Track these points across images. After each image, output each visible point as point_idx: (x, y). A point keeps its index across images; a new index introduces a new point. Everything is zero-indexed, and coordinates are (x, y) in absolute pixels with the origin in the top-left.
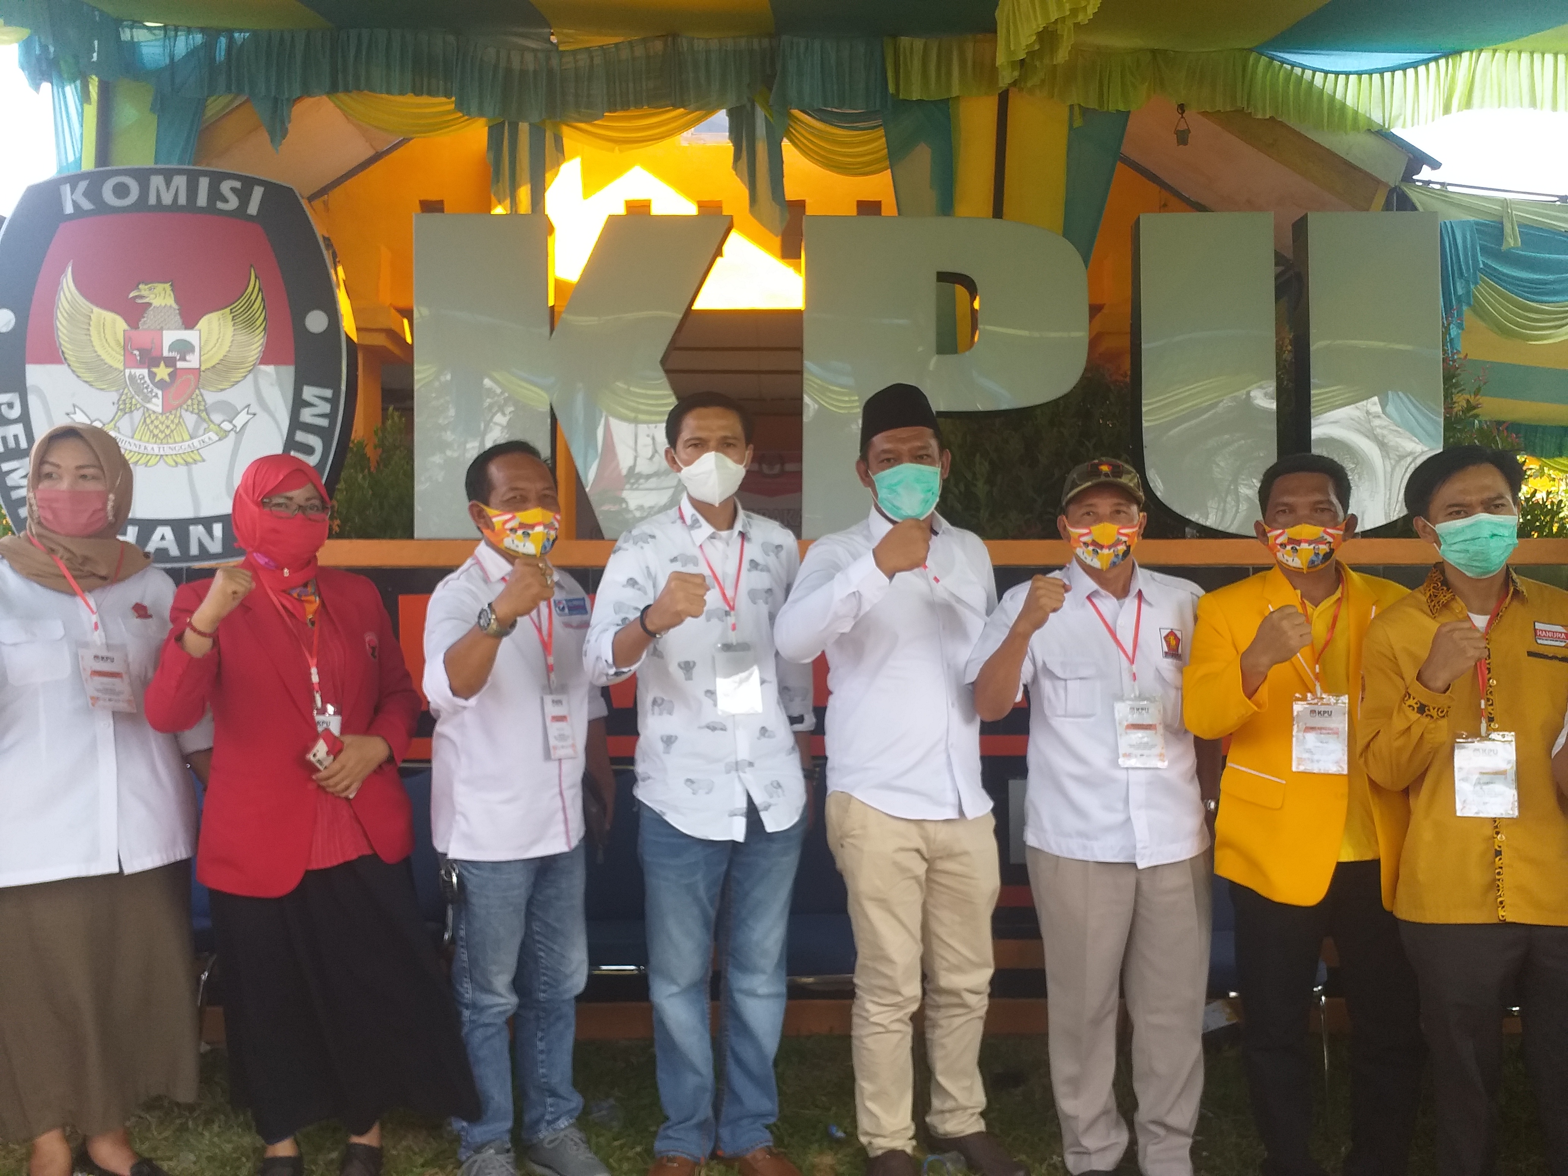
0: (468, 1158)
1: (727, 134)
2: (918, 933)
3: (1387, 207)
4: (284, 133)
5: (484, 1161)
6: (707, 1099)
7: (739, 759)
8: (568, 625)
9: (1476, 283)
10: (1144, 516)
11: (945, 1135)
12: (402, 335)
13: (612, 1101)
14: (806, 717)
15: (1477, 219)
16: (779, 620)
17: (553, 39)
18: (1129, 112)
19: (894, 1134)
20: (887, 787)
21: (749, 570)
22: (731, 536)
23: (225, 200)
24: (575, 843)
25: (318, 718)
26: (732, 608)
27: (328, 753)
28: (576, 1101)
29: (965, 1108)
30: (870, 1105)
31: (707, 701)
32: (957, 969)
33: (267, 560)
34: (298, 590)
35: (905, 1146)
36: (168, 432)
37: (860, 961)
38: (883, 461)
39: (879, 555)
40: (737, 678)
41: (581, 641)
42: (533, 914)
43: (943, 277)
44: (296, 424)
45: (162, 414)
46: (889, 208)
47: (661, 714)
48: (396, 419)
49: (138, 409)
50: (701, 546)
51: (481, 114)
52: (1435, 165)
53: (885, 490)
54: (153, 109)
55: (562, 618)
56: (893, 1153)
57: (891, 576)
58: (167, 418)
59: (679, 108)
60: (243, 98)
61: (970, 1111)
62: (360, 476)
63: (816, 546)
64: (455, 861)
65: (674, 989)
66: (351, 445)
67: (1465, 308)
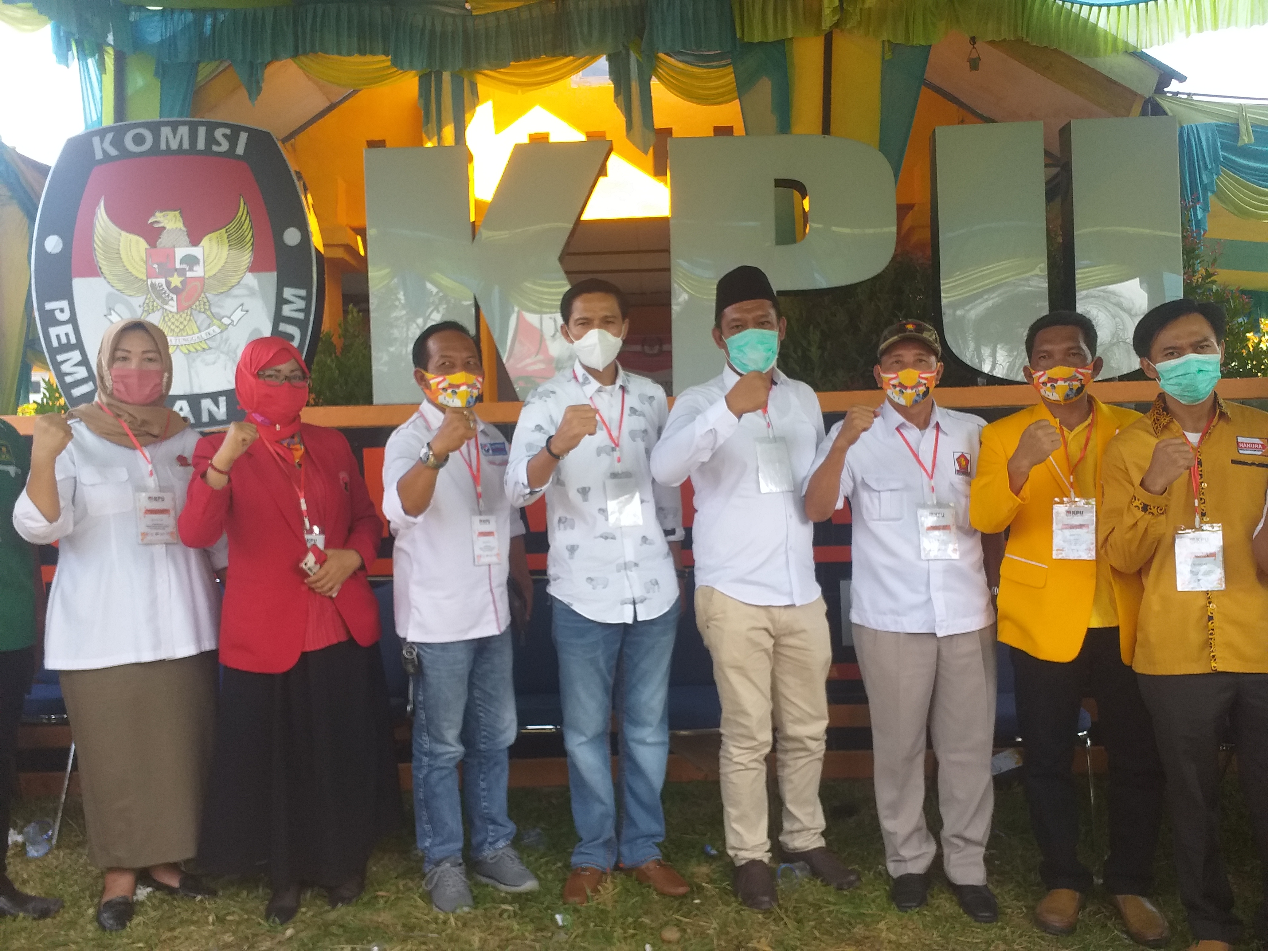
0: (431, 870)
1: (608, 77)
2: (768, 694)
3: (1144, 113)
4: (259, 90)
5: (442, 872)
6: (610, 824)
7: (627, 560)
8: (492, 463)
9: (1218, 174)
10: (941, 366)
11: (794, 850)
12: (356, 249)
13: (538, 830)
14: (677, 530)
15: (1217, 122)
16: (653, 454)
17: (468, 6)
18: (930, 46)
19: (753, 848)
20: (742, 581)
21: (630, 415)
22: (614, 389)
23: (219, 144)
24: (503, 628)
25: (307, 537)
26: (617, 445)
27: (316, 563)
28: (511, 827)
29: (810, 829)
30: (735, 826)
31: (600, 517)
32: (799, 721)
33: (263, 418)
34: (288, 441)
35: (763, 857)
36: (182, 327)
37: (724, 715)
38: (733, 328)
39: (730, 400)
40: (622, 499)
41: (503, 474)
42: (474, 684)
43: (779, 183)
44: (278, 318)
45: (177, 313)
46: (739, 130)
47: (565, 529)
48: (355, 314)
49: (158, 310)
50: (591, 398)
51: (412, 67)
52: (1182, 79)
53: (735, 351)
54: (156, 74)
55: (487, 458)
56: (754, 863)
57: (739, 417)
58: (181, 316)
59: (569, 56)
60: (226, 64)
61: (813, 831)
62: (329, 361)
63: (682, 396)
64: (413, 643)
65: (583, 739)
66: (321, 336)
67: (1210, 194)
